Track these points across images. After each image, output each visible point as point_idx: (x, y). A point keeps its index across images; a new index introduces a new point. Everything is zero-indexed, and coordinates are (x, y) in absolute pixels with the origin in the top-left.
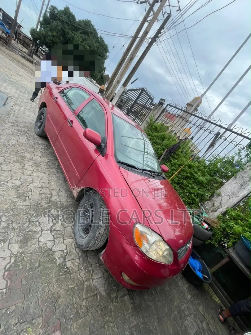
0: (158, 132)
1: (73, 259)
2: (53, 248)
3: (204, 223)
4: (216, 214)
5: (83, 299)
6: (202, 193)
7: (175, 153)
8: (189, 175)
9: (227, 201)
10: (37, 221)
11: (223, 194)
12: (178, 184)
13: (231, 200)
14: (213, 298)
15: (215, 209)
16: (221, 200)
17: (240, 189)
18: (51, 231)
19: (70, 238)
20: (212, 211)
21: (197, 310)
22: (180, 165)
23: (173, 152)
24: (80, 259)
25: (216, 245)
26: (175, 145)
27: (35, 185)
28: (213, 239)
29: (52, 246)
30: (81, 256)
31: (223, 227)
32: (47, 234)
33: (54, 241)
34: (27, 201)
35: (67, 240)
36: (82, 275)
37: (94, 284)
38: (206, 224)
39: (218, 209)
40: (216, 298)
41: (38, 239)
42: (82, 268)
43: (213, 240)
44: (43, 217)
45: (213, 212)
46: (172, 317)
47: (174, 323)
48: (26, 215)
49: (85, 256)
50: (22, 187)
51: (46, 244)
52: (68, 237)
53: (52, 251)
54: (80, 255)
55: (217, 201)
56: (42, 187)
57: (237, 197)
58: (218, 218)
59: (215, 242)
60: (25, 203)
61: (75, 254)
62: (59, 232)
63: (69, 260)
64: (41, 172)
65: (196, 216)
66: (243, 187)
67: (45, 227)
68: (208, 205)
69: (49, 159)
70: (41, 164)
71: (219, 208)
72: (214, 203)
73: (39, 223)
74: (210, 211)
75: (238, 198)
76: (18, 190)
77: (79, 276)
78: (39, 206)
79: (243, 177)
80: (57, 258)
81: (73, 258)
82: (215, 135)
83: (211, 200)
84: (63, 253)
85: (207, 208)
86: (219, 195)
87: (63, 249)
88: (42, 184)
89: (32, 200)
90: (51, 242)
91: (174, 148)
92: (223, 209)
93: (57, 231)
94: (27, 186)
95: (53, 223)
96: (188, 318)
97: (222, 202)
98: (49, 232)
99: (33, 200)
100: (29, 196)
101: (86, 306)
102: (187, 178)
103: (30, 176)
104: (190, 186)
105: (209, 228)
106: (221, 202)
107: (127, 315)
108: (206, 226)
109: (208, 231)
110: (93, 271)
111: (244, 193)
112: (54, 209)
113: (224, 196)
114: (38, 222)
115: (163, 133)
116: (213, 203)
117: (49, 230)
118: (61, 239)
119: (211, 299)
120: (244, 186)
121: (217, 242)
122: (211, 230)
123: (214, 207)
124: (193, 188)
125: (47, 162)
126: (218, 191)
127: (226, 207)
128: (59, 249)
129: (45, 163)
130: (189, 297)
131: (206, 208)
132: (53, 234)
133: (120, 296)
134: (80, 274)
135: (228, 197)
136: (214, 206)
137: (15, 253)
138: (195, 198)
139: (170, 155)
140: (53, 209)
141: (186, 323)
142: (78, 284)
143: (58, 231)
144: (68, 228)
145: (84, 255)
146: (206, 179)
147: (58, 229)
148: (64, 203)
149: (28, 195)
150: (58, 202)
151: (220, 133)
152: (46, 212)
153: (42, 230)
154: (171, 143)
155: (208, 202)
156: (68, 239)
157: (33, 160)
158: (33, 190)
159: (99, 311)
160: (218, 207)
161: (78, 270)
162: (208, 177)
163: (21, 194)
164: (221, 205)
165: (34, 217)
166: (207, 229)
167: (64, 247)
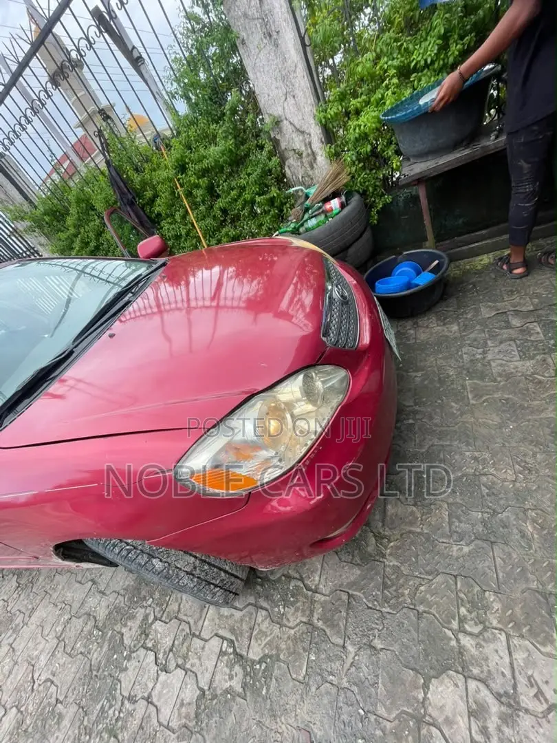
0: (67, 212)
1: (252, 629)
2: (202, 685)
3: (328, 206)
4: (321, 159)
5: (344, 647)
6: (259, 171)
7: (139, 194)
8: (203, 182)
9: (299, 109)
10: (123, 703)
11: (277, 111)
12: (222, 224)
13: (300, 94)
14: (479, 267)
15: (308, 155)
16: (291, 123)
17: (276, 45)
18: (165, 669)
19: (206, 609)
20: (312, 168)
21: (483, 323)
22: (175, 197)
23: (134, 198)
24: (262, 608)
25: (388, 199)
26: (113, 183)
27: (43, 660)
28: (373, 199)
29: (196, 687)
30: (256, 598)
31: (354, 158)
32: (165, 685)
33: (189, 672)
34: (64, 711)
35: (205, 623)
36: (295, 618)
37: (328, 592)
38: (332, 202)
39: (311, 147)
40: (481, 260)
41: (160, 724)
42: (282, 610)
43: (374, 202)
44: (122, 676)
45: (315, 165)
46: (473, 398)
47: (484, 402)
48: (94, 735)
49: (262, 585)
50: (26, 709)
51: (182, 705)
52: (201, 617)
53: (207, 693)
54: (252, 600)
55: (291, 140)
56: (58, 638)
57: (295, 72)
58: (335, 156)
59: (381, 197)
60: (66, 722)
61: (244, 615)
62: (176, 642)
63: (247, 643)
64: (27, 619)
65: (306, 216)
66: (275, 35)
67: (146, 685)
68: (294, 169)
69: (14, 575)
70: (9, 609)
71: (310, 143)
72: (294, 150)
73: (129, 699)
74: (311, 173)
75: (298, 69)
76: (26, 731)
77: (292, 632)
78: (95, 673)
79: (245, 15)
80: (227, 685)
81: (250, 629)
82: (101, 32)
83: (286, 154)
84: (226, 657)
85: (302, 177)
86: (277, 123)
87: (217, 650)
88: (53, 635)
89: (70, 690)
90: (186, 684)
91: (119, 188)
92: (316, 133)
93: (171, 650)
94: (33, 690)
95: (150, 649)
96: (490, 357)
97: (298, 127)
98: (163, 676)
99: (73, 687)
100: (57, 700)
101: (360, 648)
102: (212, 191)
103: (16, 667)
104: (233, 193)
105: (343, 198)
106: (298, 130)
107: (422, 529)
108: (335, 204)
109: (347, 205)
110: (301, 579)
111: (289, 40)
112: (125, 625)
113: (284, 109)
114: (126, 702)
115: (72, 198)
116: (293, 152)
117: (160, 672)
118: (197, 643)
119: (479, 273)
120: (273, 29)
121: (383, 195)
122: (349, 196)
123: (304, 155)
124: (243, 188)
125: (15, 584)
126: (267, 120)
127: (312, 121)
128: (210, 665)
129: (15, 596)
130: (455, 328)
131: (300, 178)
132: (172, 665)
133: (380, 524)
134: (291, 624)
135: (288, 99)
136: (300, 155)
138: (268, 196)
139: (142, 208)
140: (124, 630)
141: (495, 368)
142: (306, 645)
143: (173, 645)
144: (181, 606)
145: (259, 588)
146: (225, 138)
147: (168, 642)
148: (127, 583)
149: (53, 701)
150: (117, 601)
151: (97, 8)
153: (148, 700)
155: (287, 163)
156: (204, 622)
158: (51, 677)
159: (384, 610)
160: (306, 145)
161: (281, 627)
162: (220, 129)
163: (40, 724)
164: (303, 132)
165: (111, 707)
166: (343, 206)
167: (215, 642)
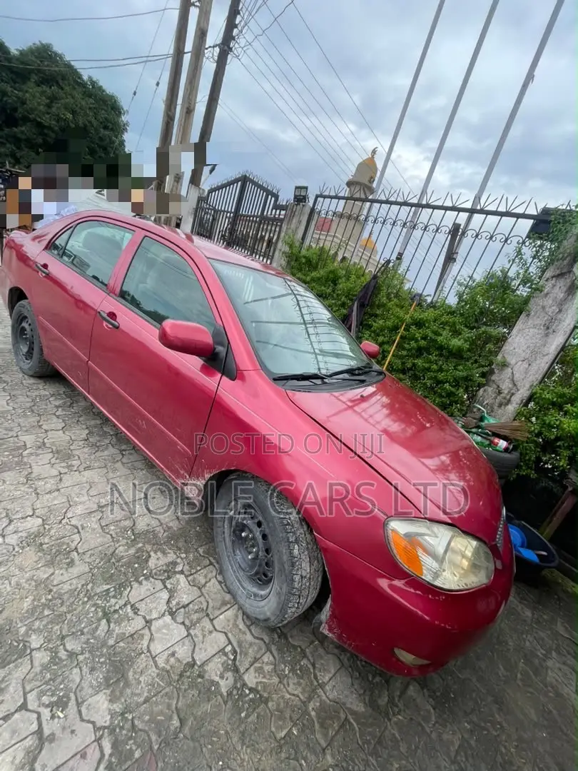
0: (315, 268)
1: (256, 660)
2: (196, 658)
3: (496, 440)
4: (511, 408)
5: (324, 750)
6: (465, 374)
7: (372, 306)
8: (423, 343)
9: (526, 373)
10: (125, 605)
11: (512, 360)
12: (403, 371)
13: (534, 367)
14: (569, 590)
15: (505, 398)
16: (513, 373)
17: (547, 335)
18: (172, 614)
19: (226, 608)
20: (500, 405)
21: (556, 635)
22: (395, 329)
23: (368, 305)
24: (271, 653)
25: (533, 475)
26: (366, 287)
27: (79, 510)
28: (522, 464)
29: (190, 655)
30: (270, 641)
31: (536, 431)
32: (166, 626)
33: (190, 638)
34: (77, 562)
35: (221, 617)
36: (294, 690)
37: (331, 697)
38: (501, 441)
39: (511, 397)
40: (574, 587)
41: (149, 651)
42: (287, 672)
43: (521, 466)
44: (135, 585)
45: (503, 407)
46: (521, 680)
47: (529, 692)
48: (90, 602)
49: (279, 637)
50: (49, 530)
51: (173, 654)
52: (219, 609)
53: (196, 667)
54: (266, 639)
55: (503, 379)
56: (99, 507)
57: (544, 356)
58: (518, 415)
59: (529, 468)
60: (75, 571)
61: (255, 643)
62: (191, 606)
63: (247, 666)
64: (81, 468)
65: (474, 430)
66: (551, 331)
67: (151, 611)
68: (487, 394)
69: (87, 428)
70: (72, 448)
71: (513, 394)
72: (498, 386)
73: (132, 606)
74: (496, 408)
75: (547, 357)
76: (41, 544)
77: (288, 696)
78: (113, 560)
79: (543, 308)
80: (217, 679)
81: (255, 658)
82: (449, 233)
83: (491, 383)
84: (225, 658)
85: (487, 404)
86: (504, 365)
87: (221, 647)
88: (95, 500)
89: (90, 552)
90: (184, 644)
91: (366, 293)
92: (523, 393)
93: (184, 607)
94: (60, 522)
95: (167, 589)
96: (550, 663)
97: (515, 379)
98: (168, 618)
99: (92, 552)
100: (76, 548)
101: (337, 765)
102: (420, 352)
103: (56, 493)
104: (435, 367)
105: (511, 447)
106: (513, 380)
107: (431, 732)
108: (503, 444)
109: (510, 453)
110: (313, 665)
111: (556, 342)
112: (155, 552)
113: (516, 364)
114: (129, 607)
115: (331, 267)
116: (496, 387)
117: (167, 613)
118: (206, 623)
119: (566, 592)
120: (554, 327)
121: (531, 469)
122: (515, 448)
123: (502, 395)
124: (441, 370)
125: (84, 436)
126: (499, 357)
127: (528, 386)
128: (211, 651)
129: (81, 443)
130: (528, 613)
131: (485, 403)
132: (180, 619)
133: (398, 693)
134: (289, 689)
135: (525, 363)
136: (500, 393)
137: (105, 722)
138: (453, 389)
139: (365, 313)
140: (152, 554)
141: (551, 676)
142: (295, 717)
143: (188, 605)
144: (208, 585)
145: (276, 636)
146: (466, 341)
147: (185, 599)
148: (171, 524)
149: (73, 546)
150: (158, 529)
151: (460, 225)
152: (136, 569)
153: (148, 623)
154: (356, 285)
155: (486, 387)
156: (221, 614)
157: (47, 445)
158: (80, 528)
159: (370, 758)
160: (509, 392)
161: (280, 682)
162: (467, 333)
163: (54, 551)
164: (515, 385)
165: (114, 597)
166: (506, 450)
167: (222, 639)
